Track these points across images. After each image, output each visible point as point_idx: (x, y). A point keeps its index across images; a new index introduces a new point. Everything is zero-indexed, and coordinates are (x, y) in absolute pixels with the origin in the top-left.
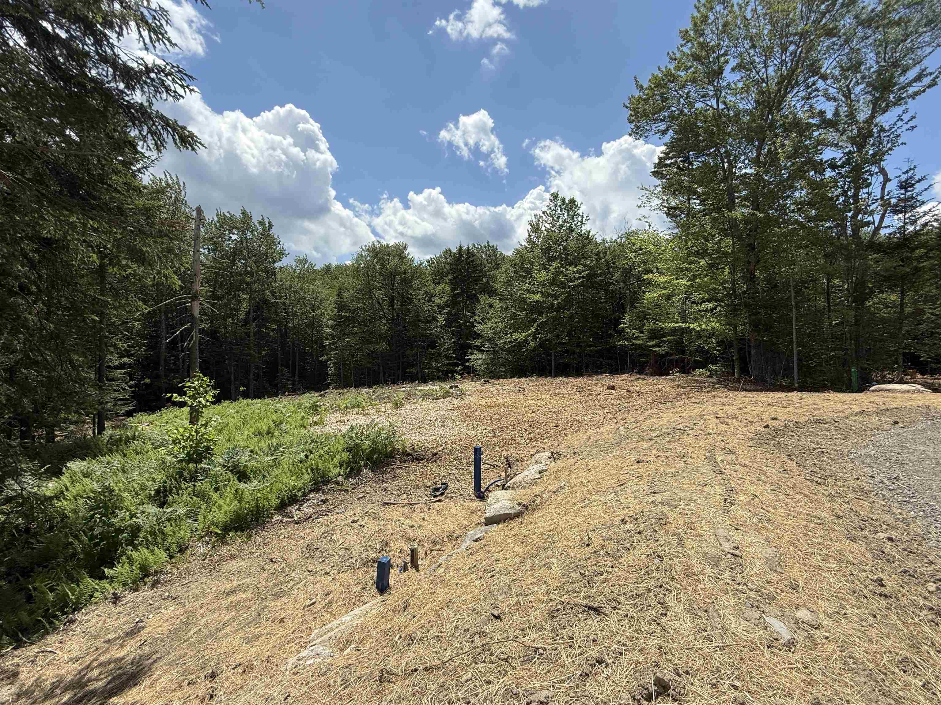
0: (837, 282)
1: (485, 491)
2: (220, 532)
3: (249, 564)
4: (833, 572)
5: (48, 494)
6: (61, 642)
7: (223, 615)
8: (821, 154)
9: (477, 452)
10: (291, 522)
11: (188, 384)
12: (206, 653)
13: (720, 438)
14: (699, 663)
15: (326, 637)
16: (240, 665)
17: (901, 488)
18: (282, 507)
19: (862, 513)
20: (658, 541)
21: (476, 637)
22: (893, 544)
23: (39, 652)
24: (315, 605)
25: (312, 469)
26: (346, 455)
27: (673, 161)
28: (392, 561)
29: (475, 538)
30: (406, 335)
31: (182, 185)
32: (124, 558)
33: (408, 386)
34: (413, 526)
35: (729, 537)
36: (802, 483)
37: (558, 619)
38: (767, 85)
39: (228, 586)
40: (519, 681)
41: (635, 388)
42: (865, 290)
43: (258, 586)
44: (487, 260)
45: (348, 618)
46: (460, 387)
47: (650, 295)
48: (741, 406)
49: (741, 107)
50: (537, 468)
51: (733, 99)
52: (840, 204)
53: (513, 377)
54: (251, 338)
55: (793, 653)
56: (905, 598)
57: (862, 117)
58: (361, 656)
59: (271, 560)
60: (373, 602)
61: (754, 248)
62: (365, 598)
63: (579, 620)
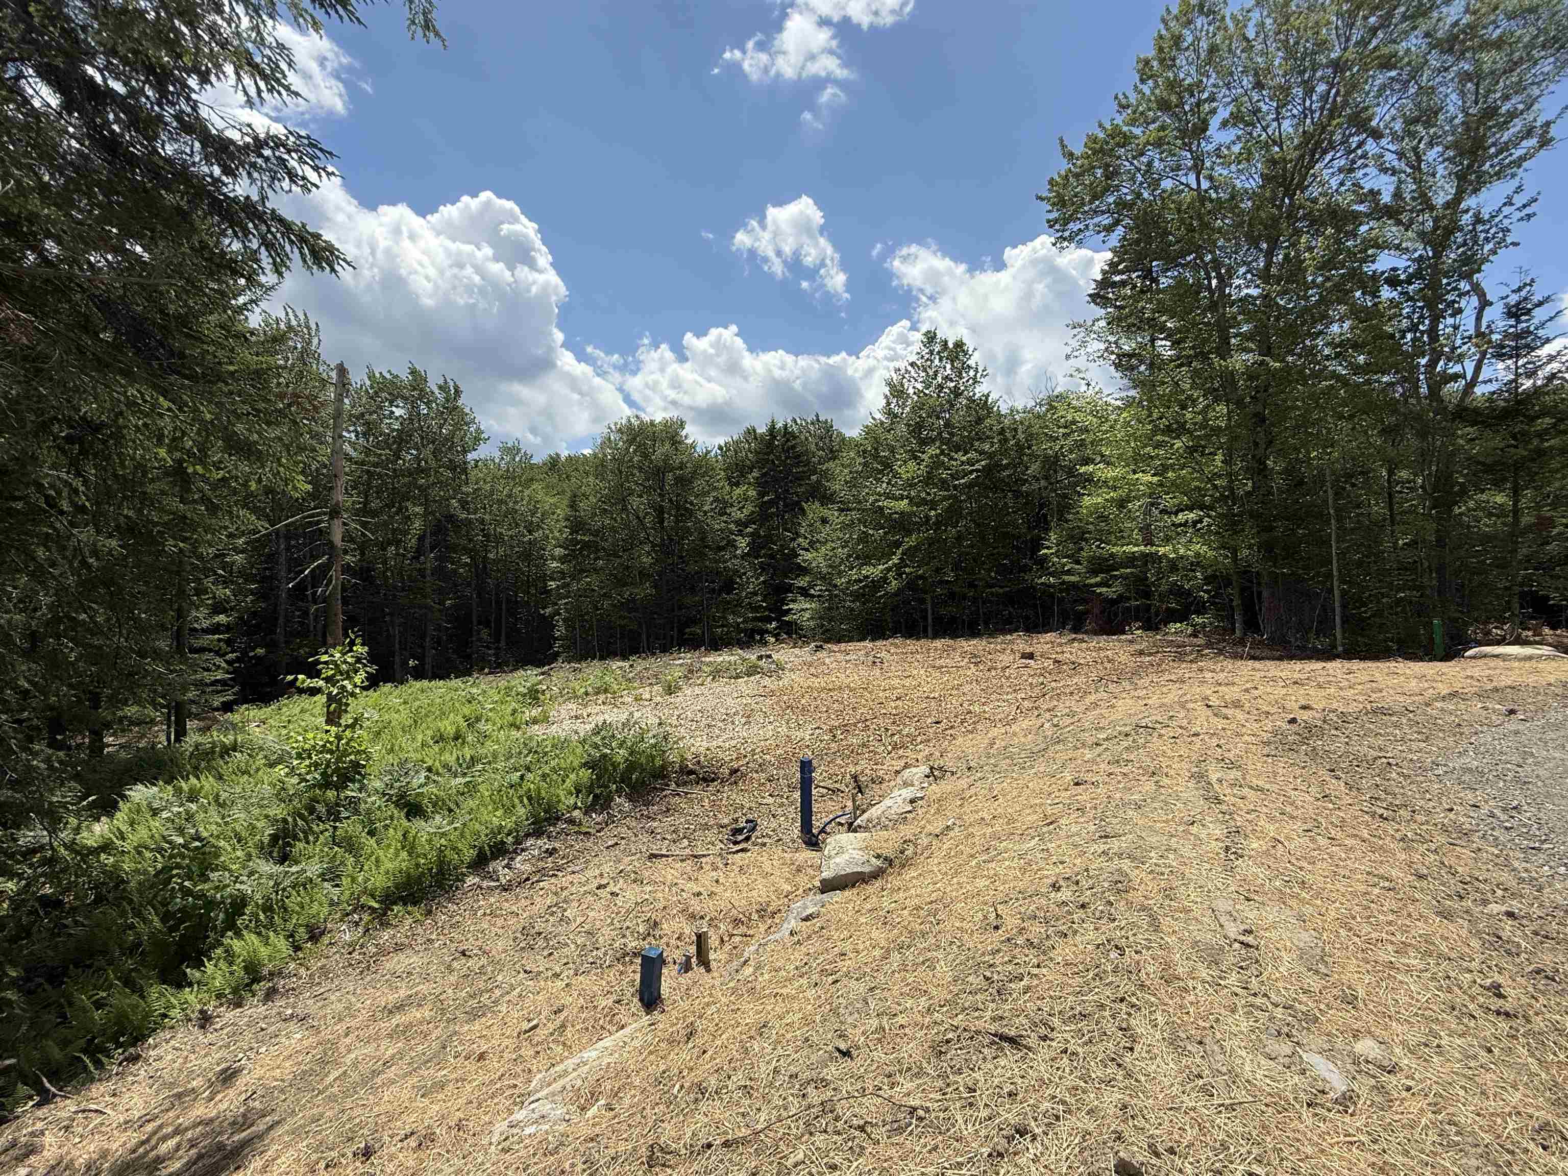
0: (1404, 474)
1: (820, 833)
2: (376, 905)
3: (426, 960)
4: (1415, 973)
5: (91, 843)
6: (114, 1095)
7: (382, 1048)
8: (1373, 262)
9: (806, 767)
10: (496, 887)
11: (325, 658)
12: (355, 1113)
13: (1215, 741)
14: (1191, 1133)
15: (557, 1086)
16: (412, 1133)
17: (1525, 826)
18: (480, 862)
19: (1460, 869)
20: (1114, 920)
21: (810, 1089)
22: (1516, 923)
23: (76, 1112)
24: (538, 1030)
25: (530, 799)
26: (585, 774)
27: (1124, 277)
28: (665, 955)
29: (804, 915)
30: (683, 570)
31: (314, 327)
32: (219, 951)
33: (689, 655)
34: (699, 894)
35: (1235, 914)
36: (1356, 818)
37: (949, 1057)
38: (1282, 149)
39: (392, 998)
40: (885, 1165)
41: (1068, 656)
42: (1452, 487)
43: (441, 997)
44: (817, 444)
45: (594, 1054)
46: (775, 657)
47: (1089, 501)
48: (1248, 686)
49: (1239, 185)
50: (908, 793)
51: (1225, 172)
52: (1406, 344)
53: (862, 639)
54: (428, 578)
55: (1352, 1115)
56: (1540, 1018)
57: (1440, 200)
58: (616, 1120)
59: (463, 953)
60: (634, 1025)
61: (1263, 420)
62: (622, 1018)
63: (985, 1059)
